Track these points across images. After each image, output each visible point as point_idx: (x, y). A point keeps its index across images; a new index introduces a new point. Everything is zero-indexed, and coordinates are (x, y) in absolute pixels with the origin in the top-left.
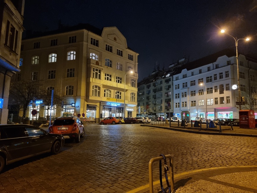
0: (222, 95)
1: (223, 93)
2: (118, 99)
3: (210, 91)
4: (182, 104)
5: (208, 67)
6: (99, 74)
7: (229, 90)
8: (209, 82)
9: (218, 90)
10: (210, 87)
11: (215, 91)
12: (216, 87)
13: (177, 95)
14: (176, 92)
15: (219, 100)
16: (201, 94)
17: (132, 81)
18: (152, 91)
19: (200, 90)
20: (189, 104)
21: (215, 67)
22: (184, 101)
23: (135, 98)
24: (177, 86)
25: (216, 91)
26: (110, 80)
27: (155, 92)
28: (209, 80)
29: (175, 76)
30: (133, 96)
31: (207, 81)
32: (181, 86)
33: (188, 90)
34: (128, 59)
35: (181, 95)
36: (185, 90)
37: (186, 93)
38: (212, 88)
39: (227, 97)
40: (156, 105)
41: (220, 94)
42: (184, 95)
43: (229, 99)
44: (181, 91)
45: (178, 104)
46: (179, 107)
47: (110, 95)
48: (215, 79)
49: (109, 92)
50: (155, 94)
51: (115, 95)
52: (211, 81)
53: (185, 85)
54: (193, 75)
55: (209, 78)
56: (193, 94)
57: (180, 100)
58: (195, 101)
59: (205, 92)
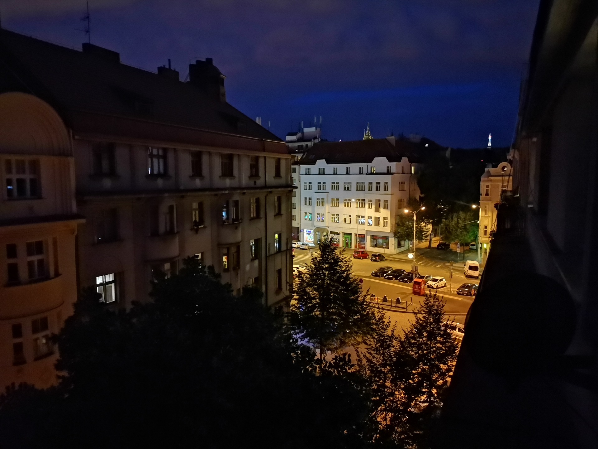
0: (378, 215)
1: (379, 212)
3: (361, 203)
4: (316, 215)
5: (360, 168)
7: (387, 209)
8: (360, 190)
9: (373, 207)
10: (361, 199)
11: (369, 207)
12: (371, 201)
13: (308, 200)
14: (305, 194)
15: (373, 220)
16: (348, 206)
19: (346, 200)
20: (328, 218)
21: (369, 170)
22: (320, 213)
24: (308, 185)
28: (360, 187)
29: (304, 168)
31: (358, 189)
32: (315, 187)
33: (328, 196)
36: (323, 195)
37: (323, 199)
38: (364, 200)
39: (384, 218)
41: (375, 212)
42: (321, 203)
43: (387, 222)
44: (315, 194)
45: (308, 213)
48: (370, 189)
52: (363, 190)
54: (334, 174)
55: (361, 185)
56: (335, 202)
57: (313, 210)
58: (337, 215)
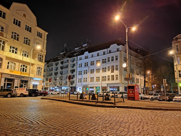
0: (113, 74)
1: (114, 72)
2: (23, 72)
3: (104, 70)
4: (83, 79)
5: (104, 52)
6: (3, 45)
10: (104, 67)
12: (109, 67)
13: (80, 72)
14: (79, 69)
15: (110, 77)
16: (98, 72)
17: (40, 56)
18: (59, 68)
19: (97, 69)
21: (108, 52)
22: (85, 77)
23: (41, 72)
24: (80, 65)
25: (109, 70)
26: (16, 53)
27: (62, 69)
28: (104, 61)
29: (79, 57)
30: (39, 71)
31: (103, 63)
32: (83, 65)
33: (89, 68)
34: (37, 36)
35: (83, 72)
36: (87, 68)
37: (87, 71)
38: (106, 68)
39: (116, 75)
40: (62, 80)
41: (111, 73)
43: (118, 77)
44: (83, 69)
45: (80, 79)
46: (81, 82)
47: (15, 67)
49: (13, 65)
50: (62, 70)
51: (20, 67)
52: (105, 62)
53: (86, 65)
54: (92, 57)
55: (104, 60)
56: (92, 71)
57: (82, 77)
58: (93, 78)
59: (101, 71)
